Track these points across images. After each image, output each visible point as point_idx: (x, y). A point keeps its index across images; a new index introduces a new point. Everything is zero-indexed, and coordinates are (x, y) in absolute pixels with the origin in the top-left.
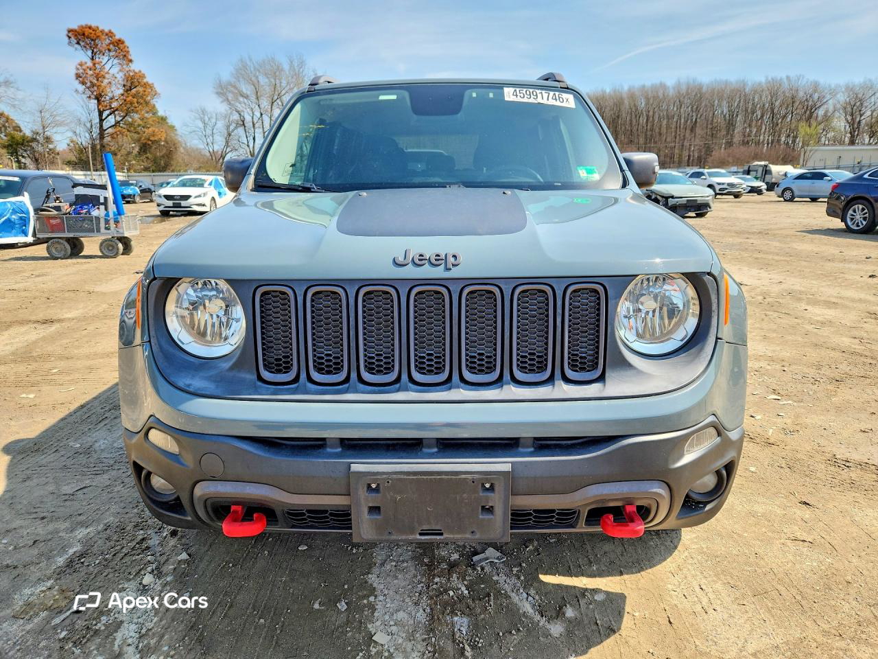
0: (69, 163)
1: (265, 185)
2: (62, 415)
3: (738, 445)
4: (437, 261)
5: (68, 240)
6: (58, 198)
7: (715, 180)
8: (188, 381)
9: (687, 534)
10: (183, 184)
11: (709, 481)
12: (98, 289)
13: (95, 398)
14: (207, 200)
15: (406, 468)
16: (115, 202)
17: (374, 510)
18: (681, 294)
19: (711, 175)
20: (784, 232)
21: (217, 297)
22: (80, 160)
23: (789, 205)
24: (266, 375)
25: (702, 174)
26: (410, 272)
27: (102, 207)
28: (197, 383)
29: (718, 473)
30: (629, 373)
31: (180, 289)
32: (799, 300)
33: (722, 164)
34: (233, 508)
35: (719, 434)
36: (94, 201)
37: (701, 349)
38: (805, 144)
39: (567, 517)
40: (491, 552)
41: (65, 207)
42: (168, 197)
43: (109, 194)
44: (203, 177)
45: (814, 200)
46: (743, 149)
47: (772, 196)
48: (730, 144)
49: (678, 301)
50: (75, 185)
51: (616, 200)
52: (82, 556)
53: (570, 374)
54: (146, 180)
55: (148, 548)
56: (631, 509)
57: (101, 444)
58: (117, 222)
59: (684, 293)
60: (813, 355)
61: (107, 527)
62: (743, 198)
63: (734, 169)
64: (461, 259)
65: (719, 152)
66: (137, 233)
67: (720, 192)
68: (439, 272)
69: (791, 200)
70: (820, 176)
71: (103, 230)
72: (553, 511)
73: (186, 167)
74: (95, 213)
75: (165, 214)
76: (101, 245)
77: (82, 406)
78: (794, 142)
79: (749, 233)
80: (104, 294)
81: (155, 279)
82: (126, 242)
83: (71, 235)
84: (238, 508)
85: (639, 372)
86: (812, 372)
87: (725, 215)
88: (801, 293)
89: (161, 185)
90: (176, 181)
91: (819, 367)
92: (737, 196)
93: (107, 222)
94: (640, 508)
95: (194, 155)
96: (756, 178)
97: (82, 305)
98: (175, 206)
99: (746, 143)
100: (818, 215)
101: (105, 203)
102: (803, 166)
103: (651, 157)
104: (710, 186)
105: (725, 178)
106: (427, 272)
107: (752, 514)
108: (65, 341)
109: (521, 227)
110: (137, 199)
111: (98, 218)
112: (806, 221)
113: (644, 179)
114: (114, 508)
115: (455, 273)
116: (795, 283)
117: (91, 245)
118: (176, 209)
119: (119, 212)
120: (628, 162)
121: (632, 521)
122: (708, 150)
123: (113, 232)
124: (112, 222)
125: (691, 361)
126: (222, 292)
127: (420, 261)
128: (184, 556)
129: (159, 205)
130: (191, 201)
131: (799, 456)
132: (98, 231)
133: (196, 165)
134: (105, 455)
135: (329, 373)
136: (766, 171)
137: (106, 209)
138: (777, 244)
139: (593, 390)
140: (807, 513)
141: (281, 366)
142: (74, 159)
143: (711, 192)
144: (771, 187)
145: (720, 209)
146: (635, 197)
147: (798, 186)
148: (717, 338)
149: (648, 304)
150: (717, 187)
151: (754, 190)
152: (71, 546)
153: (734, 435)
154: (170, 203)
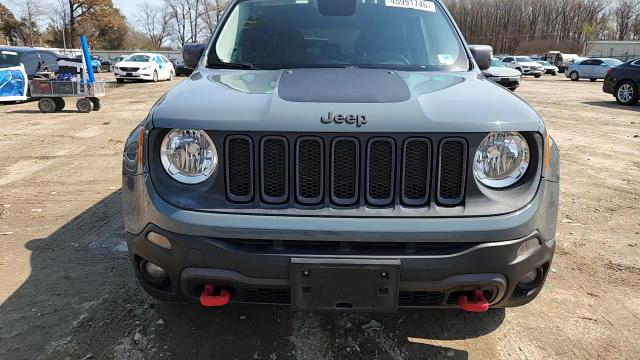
0: (48, 42)
1: (215, 63)
2: (63, 224)
3: (552, 251)
4: (351, 120)
5: (53, 99)
6: (46, 69)
7: (522, 64)
8: (178, 200)
9: (511, 313)
10: (134, 59)
11: (531, 275)
12: (77, 135)
13: (85, 213)
14: (151, 72)
15: (328, 261)
16: (89, 72)
17: (306, 289)
18: (516, 146)
19: (518, 60)
20: (572, 103)
21: (193, 142)
22: (56, 39)
23: (576, 84)
24: (232, 196)
25: (513, 59)
26: (332, 127)
27: (79, 75)
28: (184, 201)
29: (538, 270)
30: (481, 200)
31: (171, 136)
32: (584, 152)
33: (526, 52)
34: (207, 286)
35: (540, 243)
36: (73, 71)
37: (531, 184)
38: (587, 39)
39: (435, 297)
40: (374, 323)
41: (53, 75)
42: (123, 69)
43: (84, 66)
44: (148, 54)
45: (593, 80)
46: (542, 42)
47: (563, 76)
48: (532, 38)
49: (515, 151)
50: (59, 59)
51: (463, 79)
52: (88, 321)
53: (441, 199)
54: (105, 56)
55: (135, 316)
56: (479, 292)
57: (94, 245)
58: (89, 86)
59: (519, 145)
60: (595, 192)
61: (105, 301)
62: (541, 78)
63: (535, 56)
64: (367, 119)
65: (525, 44)
66: (103, 94)
67: (526, 73)
68: (353, 128)
69: (576, 80)
70: (598, 63)
71: (79, 92)
72: (426, 293)
73: (134, 47)
74: (74, 80)
75: (121, 82)
76: (78, 102)
77: (76, 218)
78: (579, 37)
79: (545, 103)
80: (82, 139)
81: (154, 128)
82: (96, 101)
83: (56, 96)
84: (210, 287)
85: (489, 200)
86: (594, 204)
87: (529, 90)
88: (585, 147)
89: (116, 60)
90: (129, 57)
91: (599, 200)
92: (537, 75)
93: (82, 86)
94: (485, 292)
95: (139, 37)
96: (551, 63)
97: (67, 147)
98: (128, 75)
99: (543, 37)
100: (596, 91)
101: (81, 73)
102: (585, 55)
103: (488, 48)
104: (518, 68)
105: (529, 62)
106: (344, 128)
107: (554, 300)
108: (59, 172)
109: (407, 97)
110: (99, 69)
111: (75, 84)
112: (587, 96)
113: (484, 64)
114: (108, 288)
115: (363, 129)
116: (581, 141)
117: (70, 103)
118: (129, 78)
119: (91, 79)
120: (472, 51)
121: (480, 300)
122: (517, 42)
123: (86, 94)
124: (85, 86)
125: (524, 192)
126: (198, 139)
127: (339, 120)
128: (161, 322)
129: (116, 74)
130: (140, 72)
131: (586, 262)
132: (76, 93)
133: (141, 45)
134: (96, 252)
135: (274, 196)
136: (559, 58)
137: (81, 77)
138: (567, 112)
139: (457, 211)
140: (592, 301)
141: (242, 190)
142: (51, 39)
143: (518, 72)
144: (562, 70)
145: (526, 86)
146: (479, 77)
147: (582, 70)
148: (541, 177)
149: (493, 153)
150: (523, 70)
151: (550, 72)
152: (81, 314)
153: (549, 244)
154: (124, 73)
